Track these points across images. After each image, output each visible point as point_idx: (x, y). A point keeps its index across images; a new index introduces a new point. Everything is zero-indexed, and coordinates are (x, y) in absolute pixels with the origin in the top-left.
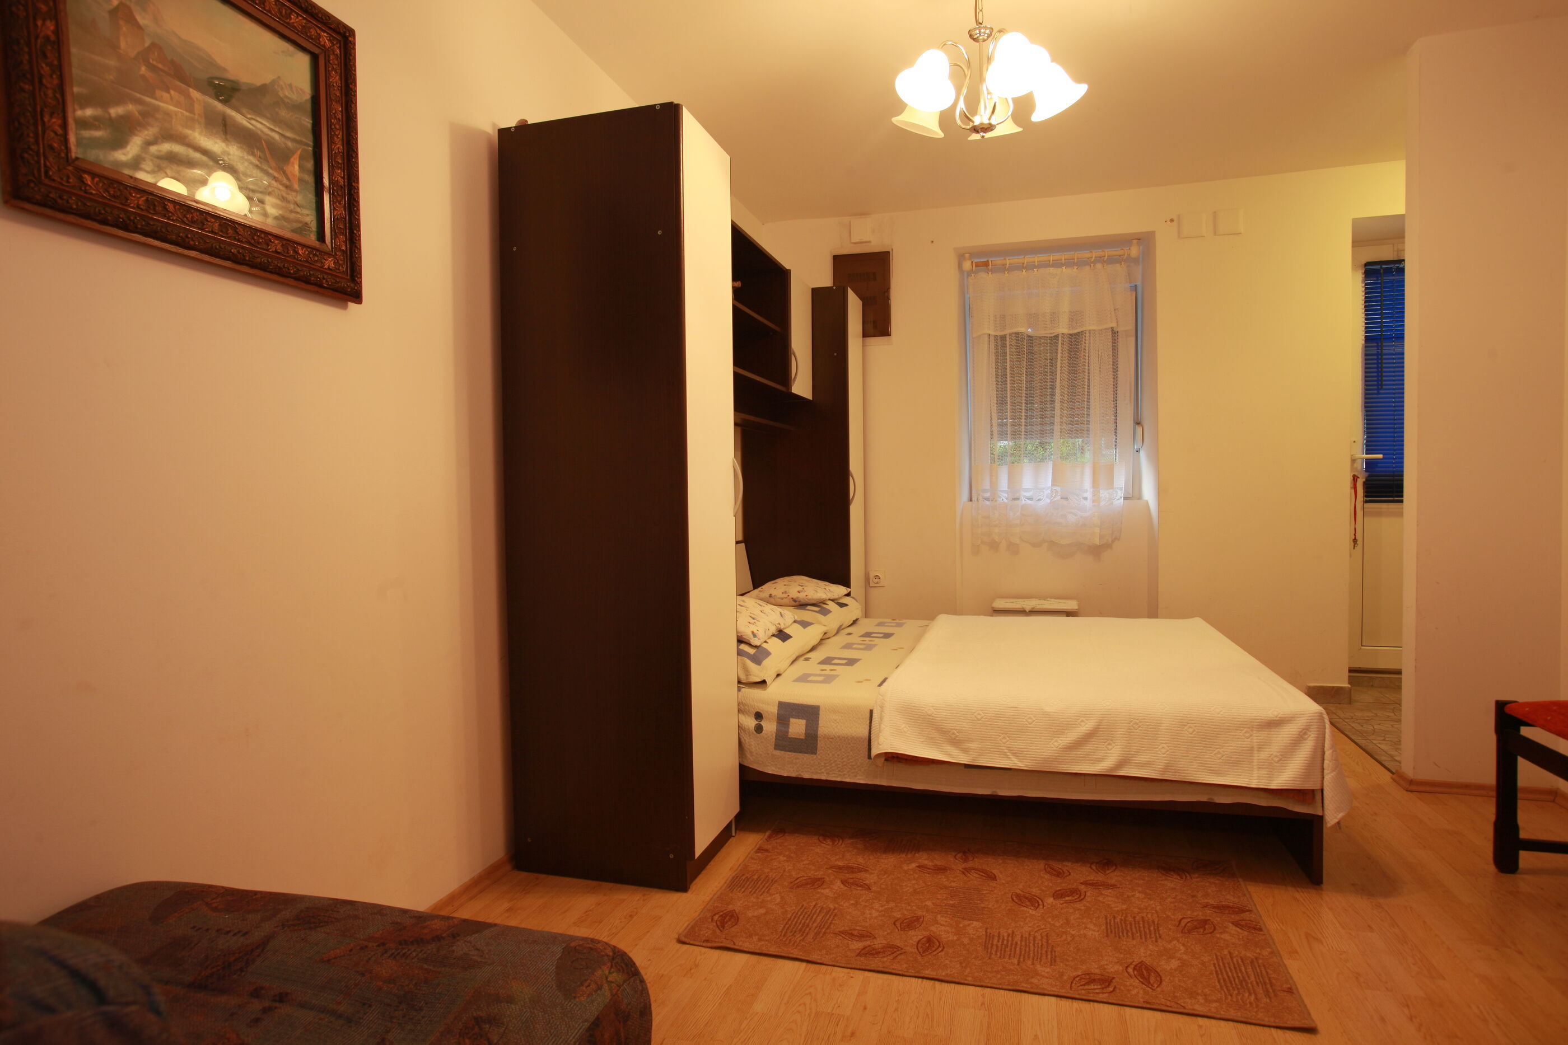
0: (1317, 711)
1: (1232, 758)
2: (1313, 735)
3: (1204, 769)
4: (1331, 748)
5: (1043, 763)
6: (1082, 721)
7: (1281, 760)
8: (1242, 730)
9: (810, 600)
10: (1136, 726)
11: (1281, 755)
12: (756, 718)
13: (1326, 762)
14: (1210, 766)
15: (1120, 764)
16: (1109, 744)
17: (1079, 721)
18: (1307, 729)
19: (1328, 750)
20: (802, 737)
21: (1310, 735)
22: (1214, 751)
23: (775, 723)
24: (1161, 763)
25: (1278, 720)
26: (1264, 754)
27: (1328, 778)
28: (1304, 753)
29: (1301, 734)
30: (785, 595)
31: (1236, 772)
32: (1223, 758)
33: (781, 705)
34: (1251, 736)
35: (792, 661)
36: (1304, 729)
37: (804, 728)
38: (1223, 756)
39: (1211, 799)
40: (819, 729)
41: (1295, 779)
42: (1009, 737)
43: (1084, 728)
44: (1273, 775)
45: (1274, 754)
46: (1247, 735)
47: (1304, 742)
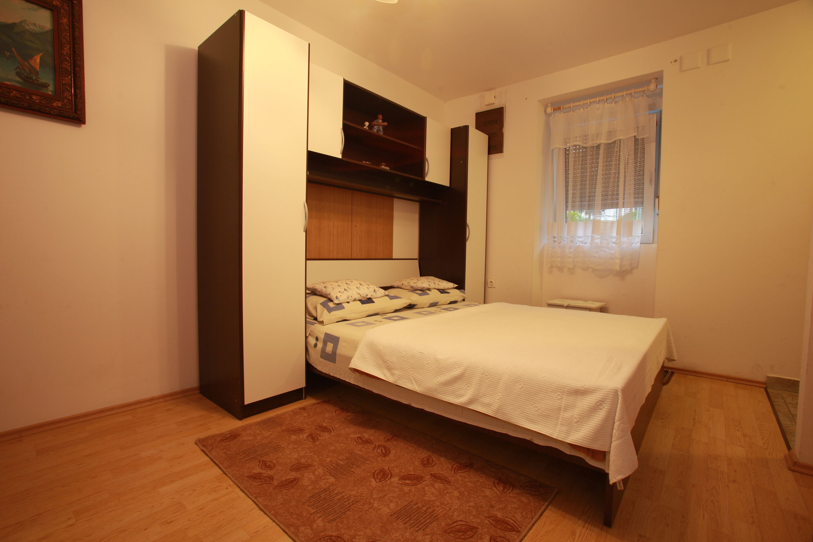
0: (613, 388)
1: (544, 412)
2: (606, 407)
3: (524, 416)
4: (619, 421)
5: (428, 391)
6: (455, 368)
7: (578, 421)
8: (556, 393)
9: (418, 287)
10: (486, 378)
11: (580, 418)
12: (316, 340)
13: (614, 431)
14: (528, 415)
15: (472, 401)
16: (469, 386)
17: (454, 367)
18: (603, 401)
19: (617, 421)
20: (331, 353)
21: (604, 407)
22: (534, 404)
23: (322, 344)
24: (496, 406)
25: (583, 390)
26: (568, 415)
27: (614, 444)
28: (596, 420)
29: (597, 404)
30: (408, 284)
31: (545, 424)
32: (539, 411)
33: (327, 335)
34: (562, 398)
35: (368, 314)
36: (600, 401)
37: (332, 348)
38: (539, 410)
39: (532, 439)
40: (337, 350)
41: (584, 439)
42: (415, 371)
43: (455, 373)
44: (566, 430)
45: (575, 416)
46: (559, 397)
47: (599, 411)
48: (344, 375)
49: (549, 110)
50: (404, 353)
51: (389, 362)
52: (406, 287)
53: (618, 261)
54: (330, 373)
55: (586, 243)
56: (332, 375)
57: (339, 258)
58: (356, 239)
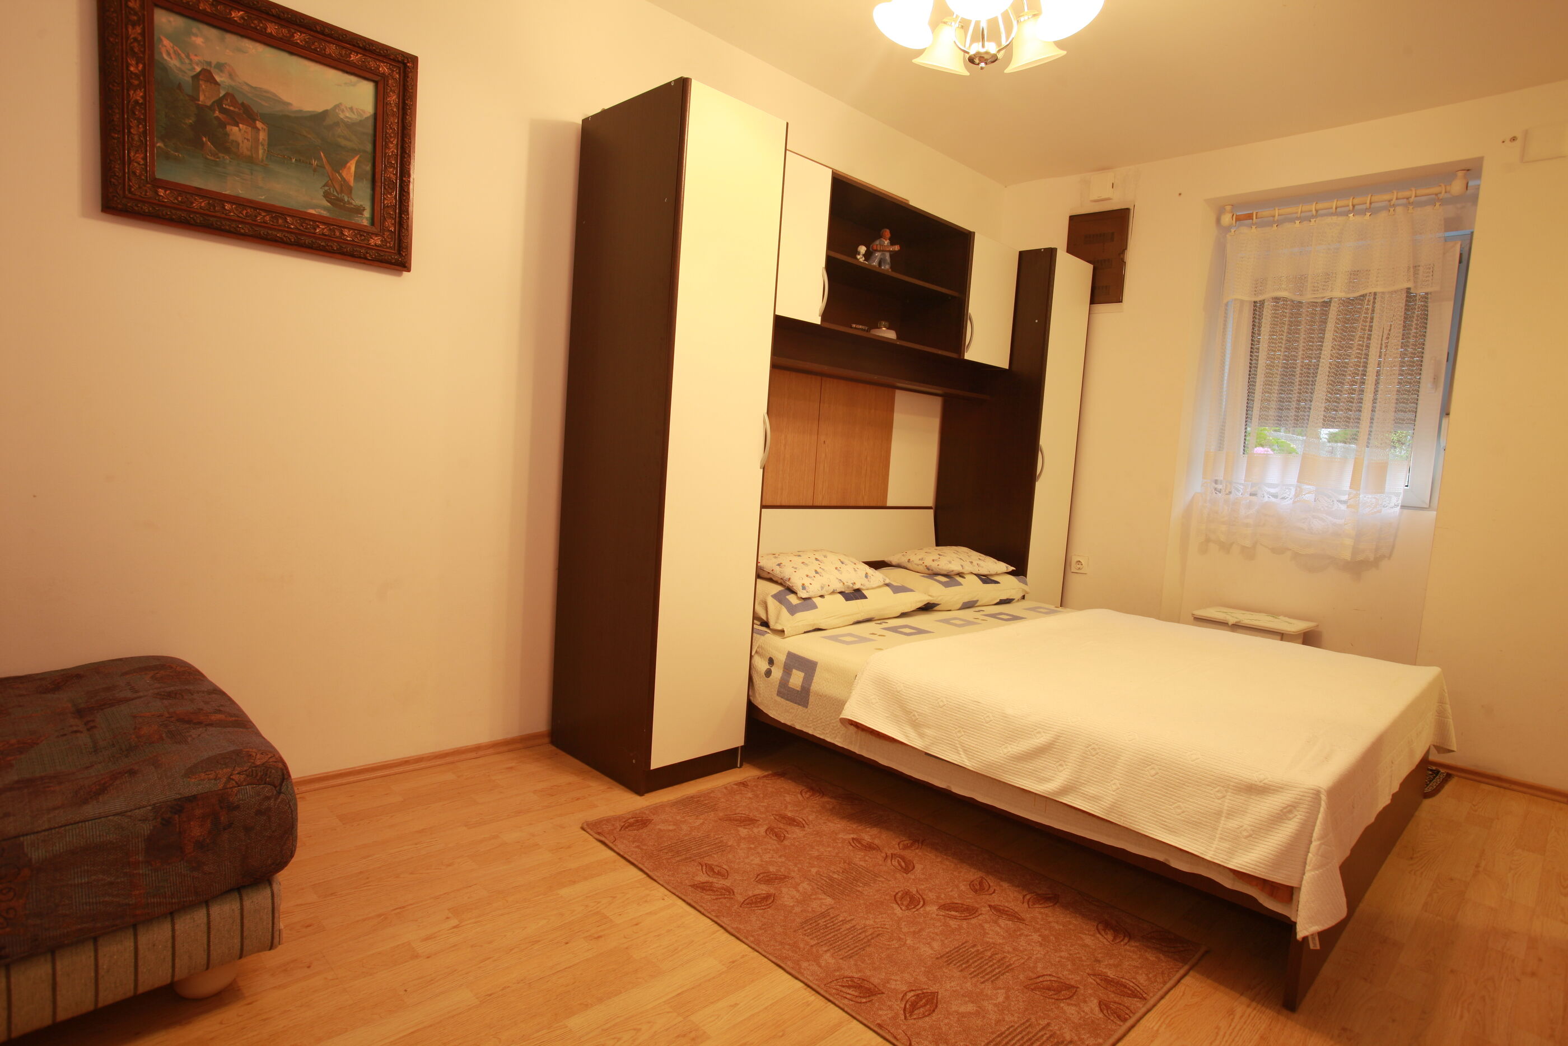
0: (1312, 787)
1: (1192, 817)
2: (1299, 817)
3: (1157, 822)
4: (1319, 839)
5: (987, 768)
6: (1039, 733)
7: (1250, 836)
8: (1214, 788)
9: (940, 569)
10: (1094, 753)
11: (1253, 831)
12: (769, 663)
13: (1310, 855)
14: (1164, 819)
15: (1065, 790)
16: (1061, 765)
17: (1035, 731)
18: (1295, 807)
19: (1315, 840)
20: (799, 689)
21: (1296, 815)
22: (1176, 803)
23: (782, 671)
24: (1108, 800)
25: (1261, 787)
26: (1233, 824)
27: (1308, 876)
28: (1281, 835)
29: (1285, 810)
30: (921, 562)
31: (1194, 836)
32: (1183, 815)
33: (790, 655)
34: (1224, 797)
35: (856, 620)
36: (1290, 806)
37: (801, 680)
38: (1183, 812)
39: (1167, 860)
40: (813, 684)
41: (1258, 864)
42: (964, 732)
43: (1038, 741)
44: (1229, 849)
45: (1245, 826)
46: (1219, 795)
47: (1287, 821)
48: (823, 729)
49: (1227, 219)
50: (944, 700)
51: (916, 714)
52: (916, 566)
53: (1349, 542)
54: (795, 724)
55: (1284, 498)
56: (798, 727)
57: (792, 503)
58: (824, 467)
